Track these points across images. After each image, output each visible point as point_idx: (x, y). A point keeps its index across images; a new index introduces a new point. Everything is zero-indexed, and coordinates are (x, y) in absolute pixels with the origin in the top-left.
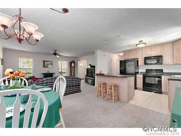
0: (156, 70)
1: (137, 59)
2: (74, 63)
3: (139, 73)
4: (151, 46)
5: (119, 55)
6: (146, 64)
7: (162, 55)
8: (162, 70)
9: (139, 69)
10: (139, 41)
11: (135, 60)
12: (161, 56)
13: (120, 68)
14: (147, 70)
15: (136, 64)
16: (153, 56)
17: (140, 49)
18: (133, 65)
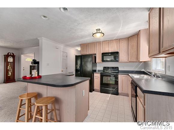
0: (113, 68)
1: (95, 55)
2: (13, 56)
3: (97, 71)
4: (109, 41)
5: (77, 50)
6: (103, 61)
7: (119, 51)
8: (118, 67)
9: (96, 66)
10: (97, 30)
11: (92, 56)
12: (117, 53)
13: (76, 66)
14: (104, 67)
15: (94, 61)
16: (110, 52)
17: (97, 43)
18: (91, 61)
